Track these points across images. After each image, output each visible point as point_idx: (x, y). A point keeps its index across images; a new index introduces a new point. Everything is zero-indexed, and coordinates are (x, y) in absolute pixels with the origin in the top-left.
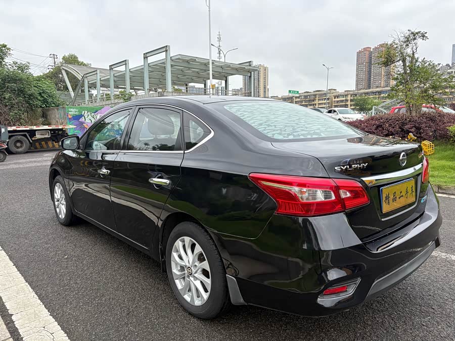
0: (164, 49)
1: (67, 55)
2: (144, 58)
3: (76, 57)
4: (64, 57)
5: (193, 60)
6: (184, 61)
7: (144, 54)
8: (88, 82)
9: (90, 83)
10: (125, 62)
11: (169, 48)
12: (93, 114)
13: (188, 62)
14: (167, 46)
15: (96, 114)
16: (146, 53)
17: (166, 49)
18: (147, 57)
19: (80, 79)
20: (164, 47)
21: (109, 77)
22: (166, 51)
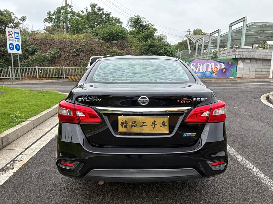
0: (243, 20)
1: (196, 29)
2: (230, 27)
3: (201, 30)
4: (194, 30)
5: (265, 25)
6: (257, 26)
7: (230, 24)
8: (198, 44)
9: (199, 45)
10: (218, 31)
11: (246, 19)
12: (188, 63)
13: (260, 27)
14: (245, 17)
15: (190, 63)
16: (232, 23)
17: (243, 19)
18: (232, 26)
19: (194, 43)
20: (243, 18)
21: (208, 41)
22: (244, 20)
